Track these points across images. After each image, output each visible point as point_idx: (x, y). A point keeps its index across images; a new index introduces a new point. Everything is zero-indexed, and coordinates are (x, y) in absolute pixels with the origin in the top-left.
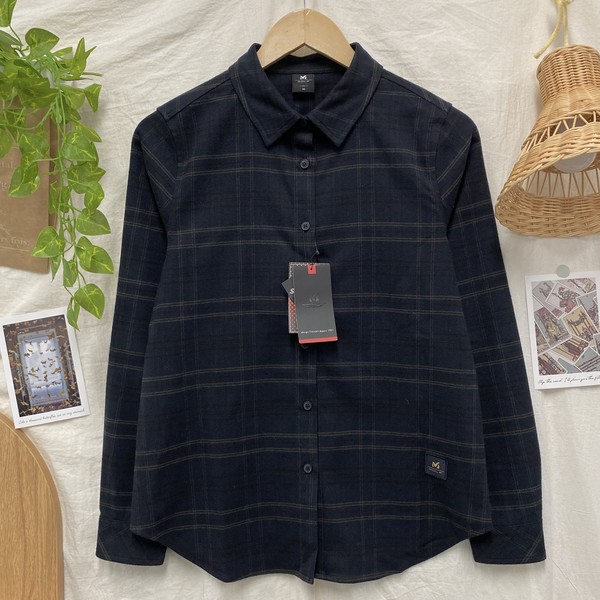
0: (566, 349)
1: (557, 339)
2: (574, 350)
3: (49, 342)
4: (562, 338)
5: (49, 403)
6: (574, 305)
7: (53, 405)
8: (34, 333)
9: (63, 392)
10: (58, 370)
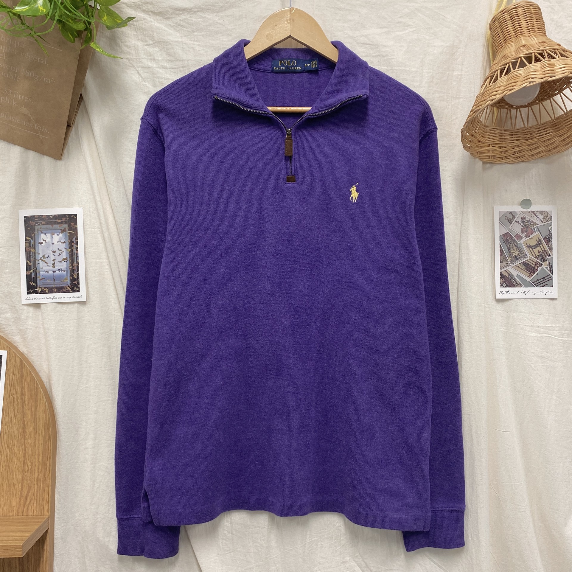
0: (524, 268)
1: (516, 258)
2: (530, 269)
3: (61, 235)
4: (521, 258)
5: (54, 286)
6: (533, 232)
7: (56, 288)
8: (50, 226)
9: (66, 279)
10: (65, 260)
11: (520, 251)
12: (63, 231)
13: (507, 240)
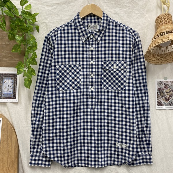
0: (165, 99)
4: (164, 96)
5: (7, 97)
6: (168, 88)
8: (8, 77)
9: (12, 95)
10: (12, 88)
11: (164, 94)
12: (12, 79)
13: (160, 90)
